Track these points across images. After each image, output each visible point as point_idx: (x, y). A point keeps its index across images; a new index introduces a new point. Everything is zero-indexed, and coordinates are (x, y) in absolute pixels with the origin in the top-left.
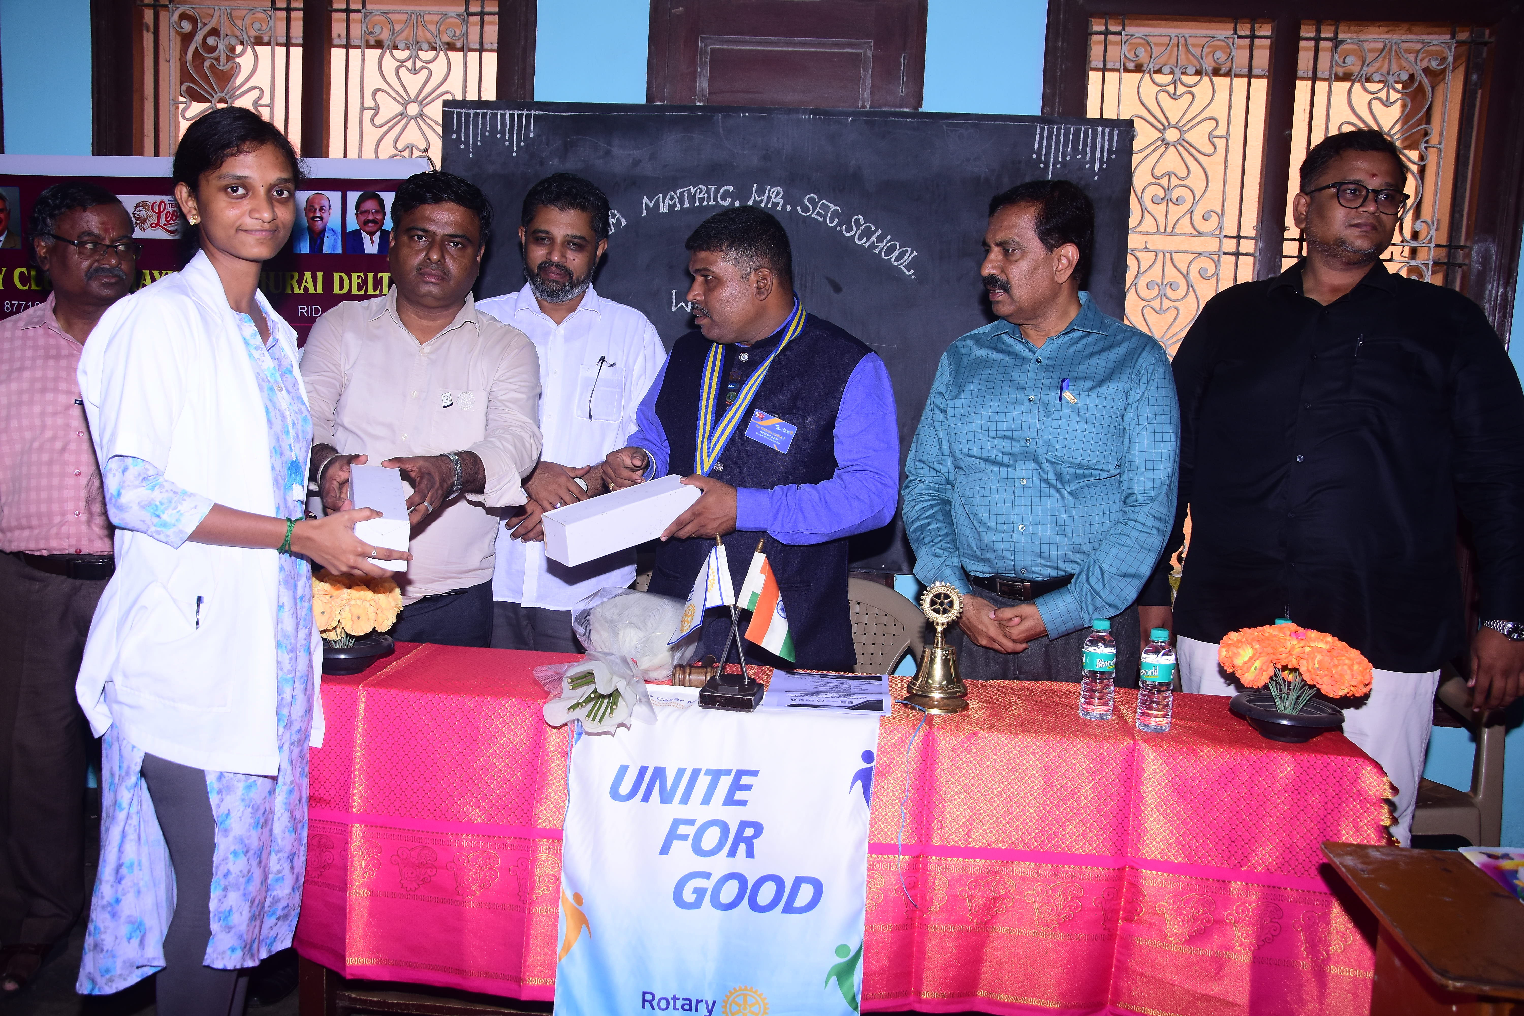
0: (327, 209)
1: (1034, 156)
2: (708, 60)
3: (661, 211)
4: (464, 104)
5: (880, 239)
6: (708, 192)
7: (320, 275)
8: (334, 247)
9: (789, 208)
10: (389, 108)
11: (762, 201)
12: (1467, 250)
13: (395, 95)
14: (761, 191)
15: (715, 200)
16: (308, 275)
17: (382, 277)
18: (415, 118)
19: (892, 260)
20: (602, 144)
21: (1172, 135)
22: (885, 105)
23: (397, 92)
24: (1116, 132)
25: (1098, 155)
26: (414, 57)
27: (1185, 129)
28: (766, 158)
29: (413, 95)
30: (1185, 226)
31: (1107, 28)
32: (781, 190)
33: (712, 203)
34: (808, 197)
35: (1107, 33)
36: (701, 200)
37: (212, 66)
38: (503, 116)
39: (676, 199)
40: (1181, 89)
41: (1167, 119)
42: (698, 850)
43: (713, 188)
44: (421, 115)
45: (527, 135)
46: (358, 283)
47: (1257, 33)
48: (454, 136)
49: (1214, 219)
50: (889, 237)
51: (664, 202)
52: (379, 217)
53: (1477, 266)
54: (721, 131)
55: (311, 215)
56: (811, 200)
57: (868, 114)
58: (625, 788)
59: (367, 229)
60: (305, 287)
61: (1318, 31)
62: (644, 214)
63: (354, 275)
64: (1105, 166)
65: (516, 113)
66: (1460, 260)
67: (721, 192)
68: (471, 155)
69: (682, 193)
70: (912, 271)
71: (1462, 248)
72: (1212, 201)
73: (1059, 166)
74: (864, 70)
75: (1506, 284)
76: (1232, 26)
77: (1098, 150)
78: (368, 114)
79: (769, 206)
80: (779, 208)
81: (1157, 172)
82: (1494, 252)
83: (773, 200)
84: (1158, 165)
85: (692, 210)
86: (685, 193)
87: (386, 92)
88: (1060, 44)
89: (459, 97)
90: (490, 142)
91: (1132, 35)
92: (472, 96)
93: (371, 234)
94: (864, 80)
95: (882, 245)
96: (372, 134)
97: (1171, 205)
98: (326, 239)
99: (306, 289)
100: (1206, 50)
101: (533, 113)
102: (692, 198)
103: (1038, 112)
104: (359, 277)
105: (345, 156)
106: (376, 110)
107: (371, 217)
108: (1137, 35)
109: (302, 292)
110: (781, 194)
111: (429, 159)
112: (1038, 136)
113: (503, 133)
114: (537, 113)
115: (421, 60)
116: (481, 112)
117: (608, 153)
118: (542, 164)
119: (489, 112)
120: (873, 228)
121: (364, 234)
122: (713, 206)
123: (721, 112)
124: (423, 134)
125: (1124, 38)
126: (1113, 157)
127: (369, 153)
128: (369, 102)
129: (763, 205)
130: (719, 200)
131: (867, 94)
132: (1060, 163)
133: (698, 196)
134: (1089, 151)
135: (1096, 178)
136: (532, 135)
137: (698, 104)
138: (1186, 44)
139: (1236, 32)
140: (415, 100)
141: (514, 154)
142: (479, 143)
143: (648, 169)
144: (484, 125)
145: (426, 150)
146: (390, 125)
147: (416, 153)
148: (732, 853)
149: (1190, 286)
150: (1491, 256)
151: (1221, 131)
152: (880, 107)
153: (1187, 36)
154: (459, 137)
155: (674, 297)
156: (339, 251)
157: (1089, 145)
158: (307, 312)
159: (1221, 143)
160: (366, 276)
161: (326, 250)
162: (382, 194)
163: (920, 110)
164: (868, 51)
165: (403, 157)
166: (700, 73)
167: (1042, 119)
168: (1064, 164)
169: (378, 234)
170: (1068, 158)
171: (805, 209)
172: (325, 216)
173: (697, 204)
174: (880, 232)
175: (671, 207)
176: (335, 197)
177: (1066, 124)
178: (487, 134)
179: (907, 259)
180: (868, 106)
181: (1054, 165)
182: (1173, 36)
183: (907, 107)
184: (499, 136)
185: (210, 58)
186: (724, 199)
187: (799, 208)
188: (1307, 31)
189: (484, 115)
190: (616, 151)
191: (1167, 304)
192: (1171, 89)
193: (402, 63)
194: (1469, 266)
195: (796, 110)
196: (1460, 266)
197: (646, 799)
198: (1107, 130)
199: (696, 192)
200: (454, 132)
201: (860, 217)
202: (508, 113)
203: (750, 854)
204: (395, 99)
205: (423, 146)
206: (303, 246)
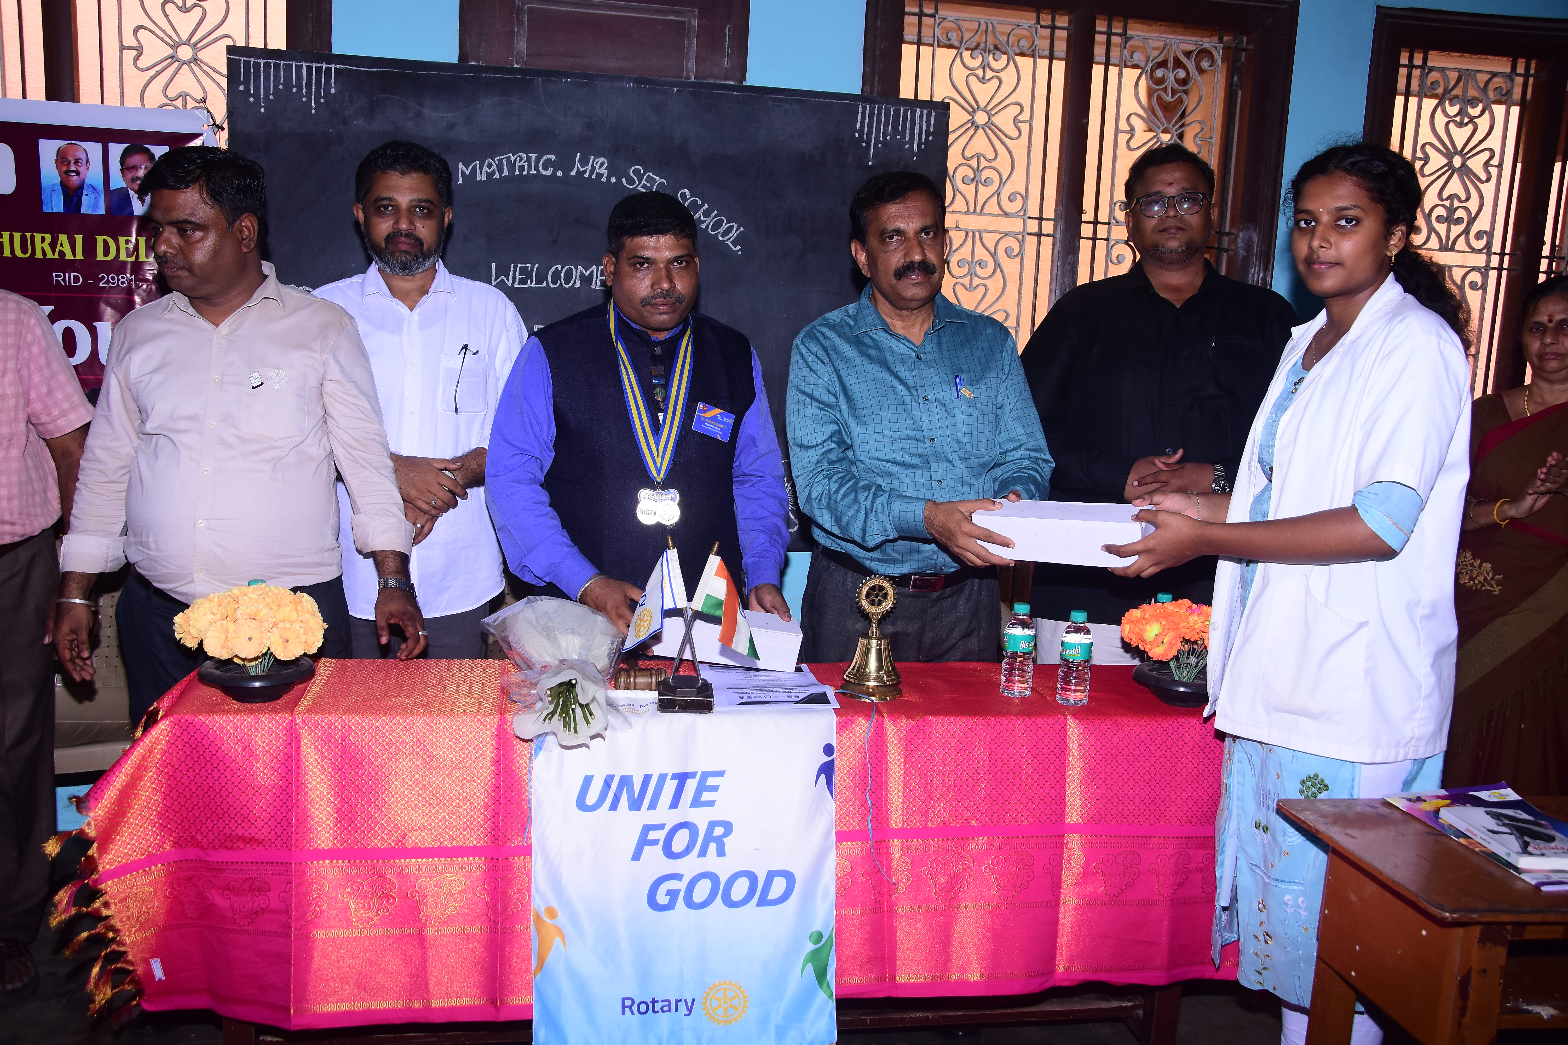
0: (85, 162)
1: (857, 135)
2: (526, 19)
3: (478, 179)
4: (247, 51)
5: (707, 214)
6: (529, 160)
7: (79, 239)
8: (96, 206)
9: (613, 180)
10: (155, 50)
11: (585, 172)
12: (1233, 237)
13: (161, 34)
14: (584, 161)
15: (537, 169)
16: (63, 238)
18: (189, 62)
19: (719, 236)
20: (412, 104)
21: (981, 118)
22: (710, 78)
23: (165, 32)
24: (933, 114)
25: (916, 136)
27: (993, 113)
28: (589, 126)
29: (184, 37)
30: (992, 207)
31: (921, 10)
32: (605, 160)
33: (533, 172)
34: (633, 168)
35: (921, 15)
36: (522, 168)
38: (299, 68)
39: (494, 167)
40: (989, 74)
41: (977, 102)
42: (669, 853)
43: (533, 156)
44: (195, 60)
45: (327, 91)
46: (127, 249)
47: (1057, 24)
48: (242, 88)
49: (1019, 202)
50: (716, 212)
51: (481, 170)
53: (1242, 252)
54: (542, 96)
55: (65, 169)
56: (636, 172)
57: (693, 85)
58: (592, 798)
59: (136, 188)
60: (60, 251)
61: (1110, 26)
62: (460, 182)
63: (122, 239)
64: (923, 147)
65: (314, 66)
66: (1225, 246)
67: (542, 160)
68: (262, 110)
69: (500, 161)
70: (739, 247)
71: (1228, 234)
72: (1017, 184)
73: (880, 145)
74: (689, 40)
75: (1266, 269)
76: (1034, 15)
77: (917, 131)
78: (129, 55)
79: (594, 177)
80: (604, 179)
81: (968, 154)
82: (1255, 240)
83: (597, 171)
84: (969, 146)
85: (512, 178)
86: (504, 161)
87: (150, 31)
88: (879, 23)
89: (241, 43)
90: (285, 97)
91: (944, 19)
92: (257, 43)
94: (689, 49)
95: (709, 220)
96: (135, 80)
97: (980, 186)
98: (84, 197)
99: (62, 254)
100: (1011, 39)
101: (333, 66)
102: (512, 166)
103: (858, 91)
104: (126, 241)
105: (102, 102)
106: (139, 50)
107: (138, 174)
108: (949, 19)
109: (56, 256)
110: (606, 165)
111: (209, 112)
112: (860, 114)
113: (300, 88)
114: (338, 66)
116: (272, 62)
117: (419, 114)
118: (345, 123)
119: (282, 63)
120: (700, 203)
121: (131, 193)
122: (533, 175)
123: (540, 76)
124: (199, 82)
125: (937, 21)
126: (931, 138)
127: (132, 100)
128: (129, 41)
129: (586, 176)
130: (540, 169)
131: (691, 64)
132: (881, 142)
133: (518, 164)
134: (908, 132)
135: (915, 158)
136: (333, 91)
137: (516, 66)
138: (993, 31)
139: (1038, 22)
140: (188, 42)
141: (313, 112)
142: (271, 97)
143: (463, 133)
144: (276, 77)
145: (205, 101)
146: (156, 69)
147: (191, 103)
148: (703, 853)
149: (997, 265)
150: (1253, 243)
151: (1025, 116)
152: (704, 78)
153: (994, 23)
154: (247, 88)
155: (494, 271)
156: (102, 211)
157: (908, 126)
158: (64, 280)
159: (1025, 128)
161: (85, 210)
162: (153, 148)
163: (744, 83)
164: (692, 20)
165: (176, 107)
166: (518, 32)
167: (863, 98)
168: (885, 143)
170: (888, 138)
171: (631, 181)
172: (81, 170)
173: (517, 173)
174: (706, 206)
175: (490, 175)
176: (94, 149)
177: (887, 104)
178: (281, 87)
179: (733, 234)
180: (693, 77)
181: (876, 145)
182: (982, 22)
183: (731, 80)
184: (294, 90)
186: (545, 168)
187: (624, 180)
188: (1101, 26)
189: (277, 66)
190: (428, 112)
191: (976, 281)
192: (980, 72)
194: (1236, 251)
195: (621, 78)
196: (1226, 250)
197: (614, 807)
198: (925, 112)
199: (515, 160)
200: (241, 83)
201: (686, 191)
202: (304, 65)
203: (721, 852)
204: (162, 39)
205: (199, 96)
206: (55, 204)
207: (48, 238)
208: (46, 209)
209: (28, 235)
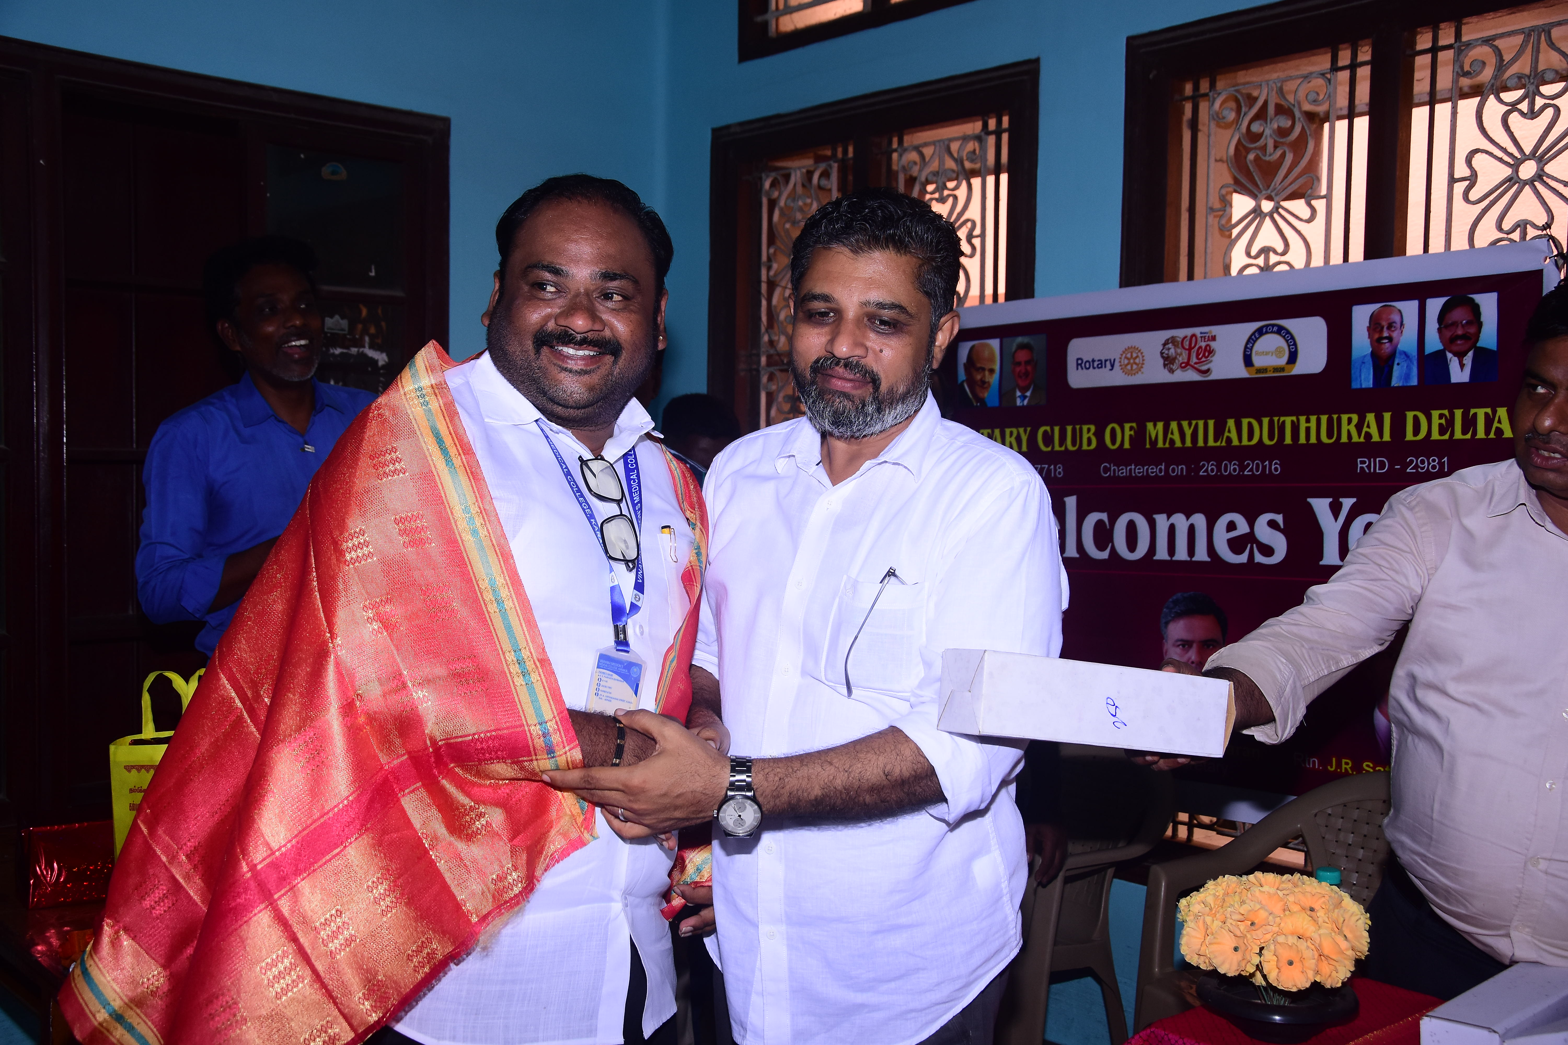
0: (1398, 325)
7: (1387, 416)
8: (1407, 377)
10: (1492, 174)
13: (1500, 154)
16: (1371, 417)
17: (1475, 414)
18: (1532, 181)
23: (1504, 150)
26: (1530, 96)
29: (1529, 150)
37: (1257, 159)
44: (1540, 176)
46: (1440, 425)
52: (1472, 330)
55: (1376, 336)
59: (1455, 348)
60: (1367, 433)
63: (1435, 414)
78: (1459, 188)
87: (1487, 152)
93: (1460, 355)
96: (1465, 215)
98: (1395, 367)
99: (1368, 436)
104: (1441, 416)
105: (1425, 251)
106: (1473, 179)
107: (1460, 332)
109: (1362, 440)
111: (1552, 238)
115: (1543, 96)
121: (1449, 355)
124: (1543, 203)
127: (1459, 243)
128: (1462, 170)
140: (1533, 155)
145: (1548, 226)
146: (1491, 198)
147: (1531, 233)
156: (1414, 382)
158: (1369, 467)
160: (1452, 415)
161: (1395, 382)
162: (1479, 298)
165: (1511, 240)
169: (1470, 354)
172: (1395, 335)
176: (1409, 309)
185: (1255, 148)
193: (1513, 107)
204: (1500, 160)
205: (1541, 220)
206: (1364, 379)
207: (1355, 418)
208: (1355, 385)
209: (1335, 416)
